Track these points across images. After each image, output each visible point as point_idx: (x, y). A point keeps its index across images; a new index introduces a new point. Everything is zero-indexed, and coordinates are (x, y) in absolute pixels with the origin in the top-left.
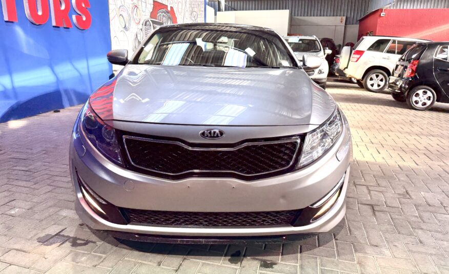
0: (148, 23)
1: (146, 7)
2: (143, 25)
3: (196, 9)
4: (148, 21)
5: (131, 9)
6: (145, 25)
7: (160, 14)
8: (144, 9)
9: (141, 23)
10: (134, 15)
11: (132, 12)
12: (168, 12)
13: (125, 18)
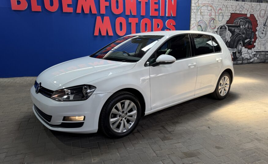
0: (223, 27)
1: (223, 18)
2: (218, 29)
4: (224, 26)
5: (208, 22)
6: (220, 29)
7: (238, 20)
8: (220, 19)
9: (217, 28)
10: (211, 25)
11: (209, 23)
12: (247, 18)
13: (203, 27)
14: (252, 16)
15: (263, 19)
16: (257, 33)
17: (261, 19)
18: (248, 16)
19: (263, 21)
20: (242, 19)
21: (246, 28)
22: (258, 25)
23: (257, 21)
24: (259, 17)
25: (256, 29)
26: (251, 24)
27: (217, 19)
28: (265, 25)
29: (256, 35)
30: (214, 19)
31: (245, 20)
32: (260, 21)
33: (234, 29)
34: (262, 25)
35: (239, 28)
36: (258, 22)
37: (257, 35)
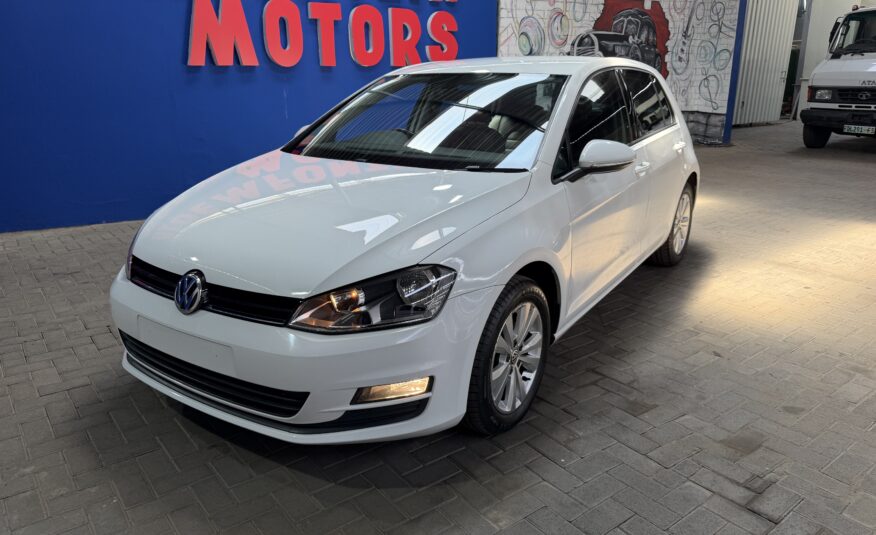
14: (656, 5)
15: (682, 16)
16: (667, 58)
17: (677, 17)
18: (648, 5)
19: (682, 24)
20: (633, 15)
21: (641, 43)
22: (669, 33)
23: (668, 21)
24: (673, 11)
25: (666, 48)
26: (655, 32)
27: (569, 15)
28: (685, 35)
29: (666, 63)
30: (561, 14)
31: (640, 19)
32: (675, 25)
33: (614, 46)
34: (680, 36)
35: (625, 43)
36: (671, 25)
37: (668, 65)
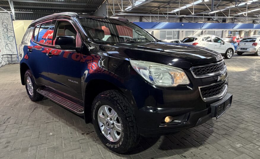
3: (5, 21)
